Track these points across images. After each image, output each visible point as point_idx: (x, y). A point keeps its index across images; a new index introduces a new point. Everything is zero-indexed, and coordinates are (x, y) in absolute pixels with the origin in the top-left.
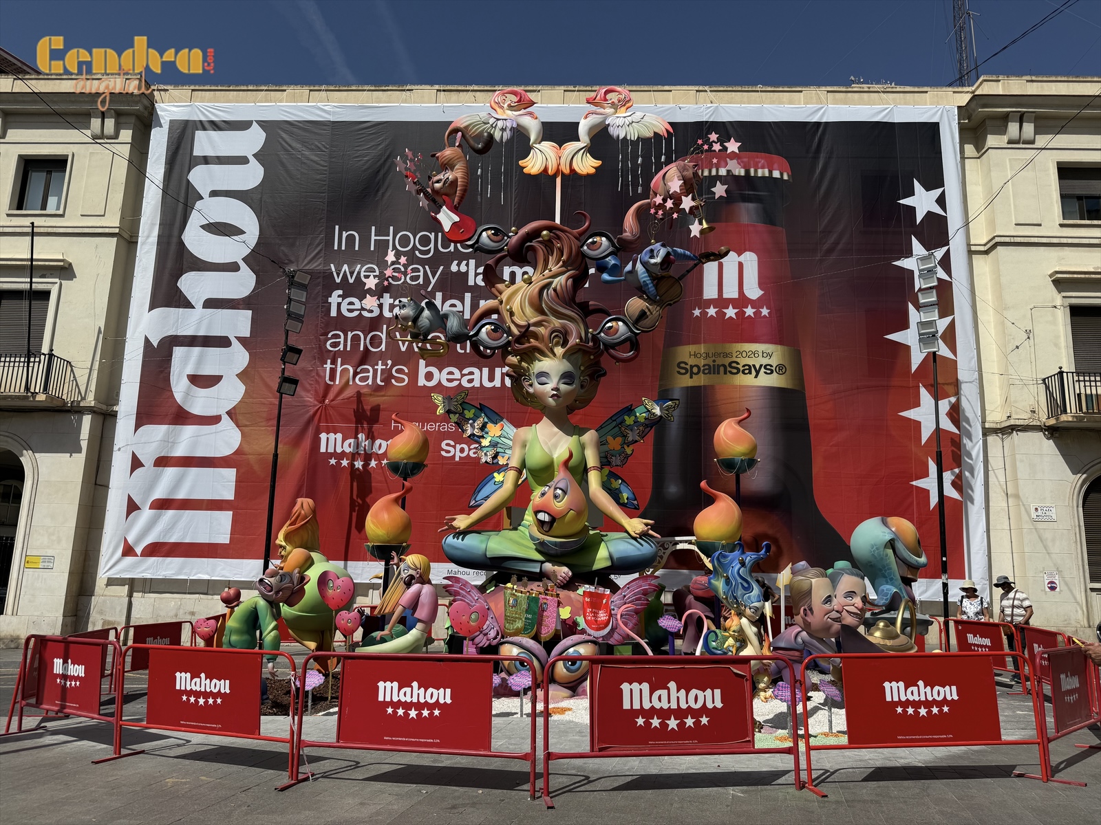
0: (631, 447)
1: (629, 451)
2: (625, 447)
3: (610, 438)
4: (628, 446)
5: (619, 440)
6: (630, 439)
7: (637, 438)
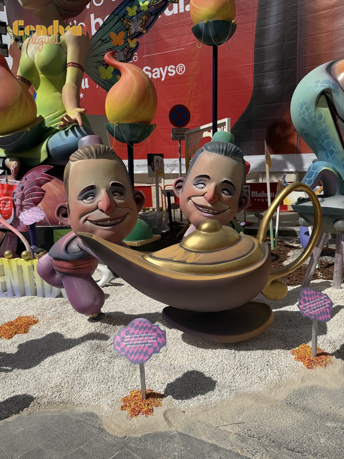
0: (135, 40)
1: (132, 44)
2: (129, 40)
3: (112, 34)
4: (132, 40)
5: (122, 34)
6: (133, 31)
7: (140, 29)
